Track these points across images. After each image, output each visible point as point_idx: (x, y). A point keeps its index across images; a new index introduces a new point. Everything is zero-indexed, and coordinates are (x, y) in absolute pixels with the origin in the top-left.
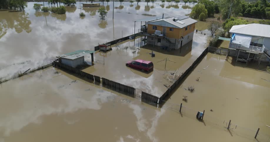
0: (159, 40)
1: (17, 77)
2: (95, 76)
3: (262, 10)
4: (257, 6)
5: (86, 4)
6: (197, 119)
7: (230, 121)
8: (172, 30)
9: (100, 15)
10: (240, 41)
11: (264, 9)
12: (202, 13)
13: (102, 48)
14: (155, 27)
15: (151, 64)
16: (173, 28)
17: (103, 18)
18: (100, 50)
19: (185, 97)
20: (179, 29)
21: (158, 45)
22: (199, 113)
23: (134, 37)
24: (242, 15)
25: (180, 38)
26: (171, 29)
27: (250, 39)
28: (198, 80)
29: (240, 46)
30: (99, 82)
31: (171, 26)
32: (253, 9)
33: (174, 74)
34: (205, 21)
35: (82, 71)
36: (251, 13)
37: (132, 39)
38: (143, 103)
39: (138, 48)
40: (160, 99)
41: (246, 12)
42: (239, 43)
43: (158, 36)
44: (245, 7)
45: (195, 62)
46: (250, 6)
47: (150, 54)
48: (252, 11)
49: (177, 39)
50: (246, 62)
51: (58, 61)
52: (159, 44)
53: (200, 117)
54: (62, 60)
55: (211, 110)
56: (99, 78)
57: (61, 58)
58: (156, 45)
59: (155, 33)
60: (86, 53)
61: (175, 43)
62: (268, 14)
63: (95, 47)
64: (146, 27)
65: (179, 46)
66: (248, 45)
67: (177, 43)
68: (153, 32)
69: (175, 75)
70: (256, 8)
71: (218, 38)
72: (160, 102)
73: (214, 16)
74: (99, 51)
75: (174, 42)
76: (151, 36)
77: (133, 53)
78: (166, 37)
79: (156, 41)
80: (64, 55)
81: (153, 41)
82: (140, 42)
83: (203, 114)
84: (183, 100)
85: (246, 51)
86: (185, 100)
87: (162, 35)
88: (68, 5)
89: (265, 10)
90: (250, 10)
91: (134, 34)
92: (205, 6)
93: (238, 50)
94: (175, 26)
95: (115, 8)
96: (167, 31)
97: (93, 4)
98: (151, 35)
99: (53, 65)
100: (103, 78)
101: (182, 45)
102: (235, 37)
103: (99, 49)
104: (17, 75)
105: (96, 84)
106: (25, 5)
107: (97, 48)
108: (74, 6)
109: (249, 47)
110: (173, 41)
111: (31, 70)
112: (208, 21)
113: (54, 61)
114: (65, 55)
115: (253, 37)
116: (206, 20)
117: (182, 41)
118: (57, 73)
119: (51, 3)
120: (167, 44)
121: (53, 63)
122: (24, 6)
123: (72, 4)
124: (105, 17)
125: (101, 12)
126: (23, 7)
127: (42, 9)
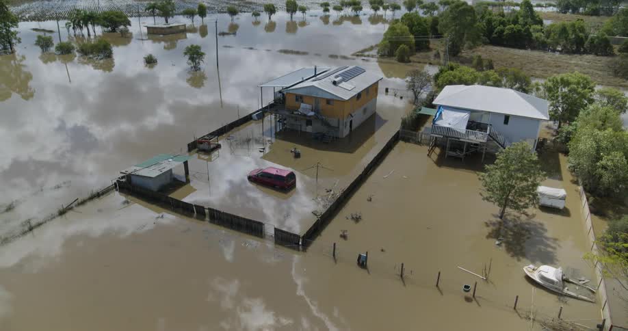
0: (309, 122)
1: (57, 216)
2: (195, 206)
3: (525, 31)
4: (515, 22)
5: (153, 28)
6: (357, 266)
7: (403, 264)
8: (331, 102)
9: (190, 61)
10: (450, 121)
11: (528, 29)
12: (401, 46)
13: (201, 146)
14: (299, 98)
15: (292, 176)
16: (333, 100)
17: (196, 68)
18: (197, 149)
19: (344, 232)
20: (343, 101)
21: (307, 131)
22: (360, 256)
23: (262, 114)
24: (488, 40)
25: (348, 117)
26: (328, 101)
27: (466, 116)
28: (370, 200)
29: (448, 129)
30: (204, 214)
31: (329, 97)
32: (508, 29)
33: (331, 191)
34: (410, 62)
35: (170, 196)
36: (504, 37)
37: (259, 119)
38: (277, 246)
39: (269, 141)
40: (303, 237)
41: (494, 35)
42: (447, 126)
43: (305, 115)
44: (493, 24)
45: (369, 165)
46: (503, 23)
47: (292, 152)
48: (505, 33)
49: (341, 120)
50: (461, 159)
51: (124, 180)
52: (309, 129)
53: (362, 263)
54: (133, 178)
55: (382, 250)
56: (203, 208)
57: (130, 174)
58: (303, 130)
59: (301, 110)
60: (175, 160)
61: (339, 127)
62: (537, 38)
63: (189, 145)
64: (283, 94)
65: (346, 132)
66: (462, 128)
67: (341, 127)
68: (297, 109)
69: (332, 193)
70: (513, 26)
71: (420, 110)
72: (302, 243)
73: (431, 46)
74: (197, 152)
75: (336, 126)
76: (293, 115)
77: (260, 151)
78: (320, 117)
79: (304, 123)
80: (135, 168)
81: (298, 123)
82: (273, 125)
83: (366, 257)
84: (341, 236)
85: (458, 138)
86: (344, 237)
87: (312, 114)
88: (114, 30)
89: (531, 30)
90: (502, 31)
91: (260, 108)
92: (408, 28)
93: (447, 137)
94: (336, 96)
95: (220, 34)
96: (322, 105)
97: (171, 27)
98: (293, 113)
99: (116, 186)
100: (209, 209)
101: (353, 128)
102: (441, 113)
103: (195, 148)
104: (56, 212)
105: (197, 218)
106: (15, 39)
107: (193, 147)
108: (127, 31)
109: (464, 132)
110: (333, 122)
111: (80, 201)
112: (414, 62)
113: (117, 181)
114: (138, 168)
115: (471, 111)
116: (411, 58)
117: (351, 121)
118: (127, 202)
119: (72, 26)
120: (323, 129)
121: (115, 184)
122: (14, 41)
123: (122, 27)
124: (199, 63)
125: (191, 55)
126: (10, 43)
127: (57, 48)
